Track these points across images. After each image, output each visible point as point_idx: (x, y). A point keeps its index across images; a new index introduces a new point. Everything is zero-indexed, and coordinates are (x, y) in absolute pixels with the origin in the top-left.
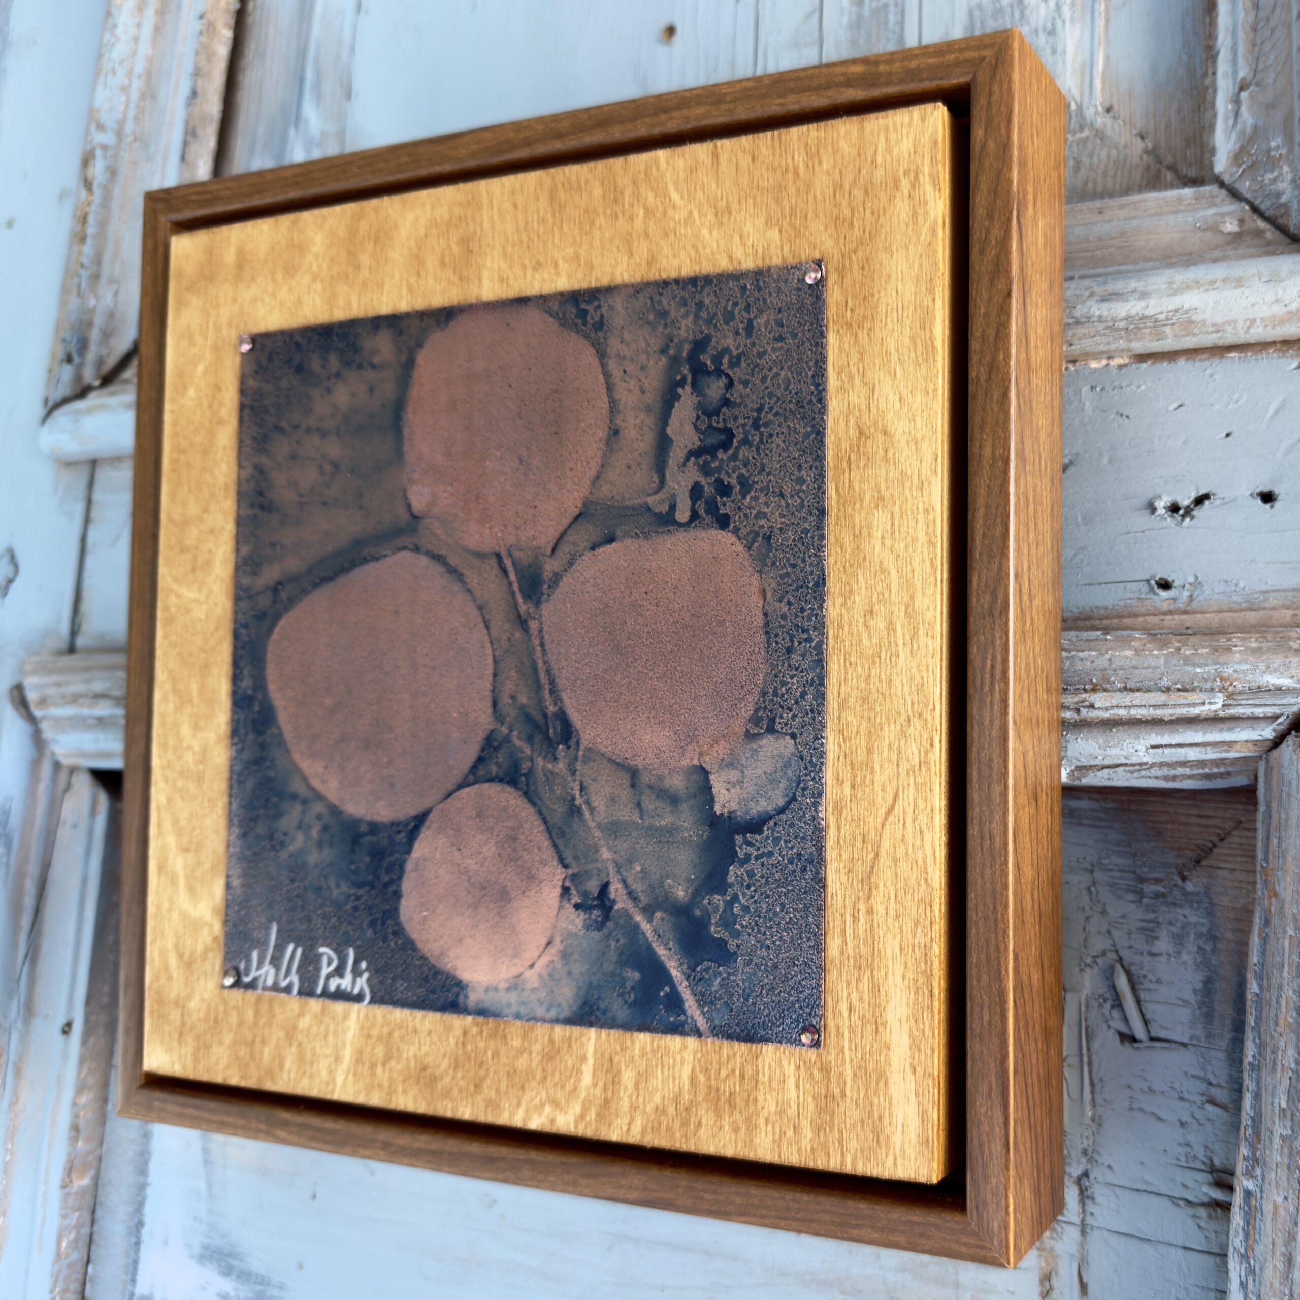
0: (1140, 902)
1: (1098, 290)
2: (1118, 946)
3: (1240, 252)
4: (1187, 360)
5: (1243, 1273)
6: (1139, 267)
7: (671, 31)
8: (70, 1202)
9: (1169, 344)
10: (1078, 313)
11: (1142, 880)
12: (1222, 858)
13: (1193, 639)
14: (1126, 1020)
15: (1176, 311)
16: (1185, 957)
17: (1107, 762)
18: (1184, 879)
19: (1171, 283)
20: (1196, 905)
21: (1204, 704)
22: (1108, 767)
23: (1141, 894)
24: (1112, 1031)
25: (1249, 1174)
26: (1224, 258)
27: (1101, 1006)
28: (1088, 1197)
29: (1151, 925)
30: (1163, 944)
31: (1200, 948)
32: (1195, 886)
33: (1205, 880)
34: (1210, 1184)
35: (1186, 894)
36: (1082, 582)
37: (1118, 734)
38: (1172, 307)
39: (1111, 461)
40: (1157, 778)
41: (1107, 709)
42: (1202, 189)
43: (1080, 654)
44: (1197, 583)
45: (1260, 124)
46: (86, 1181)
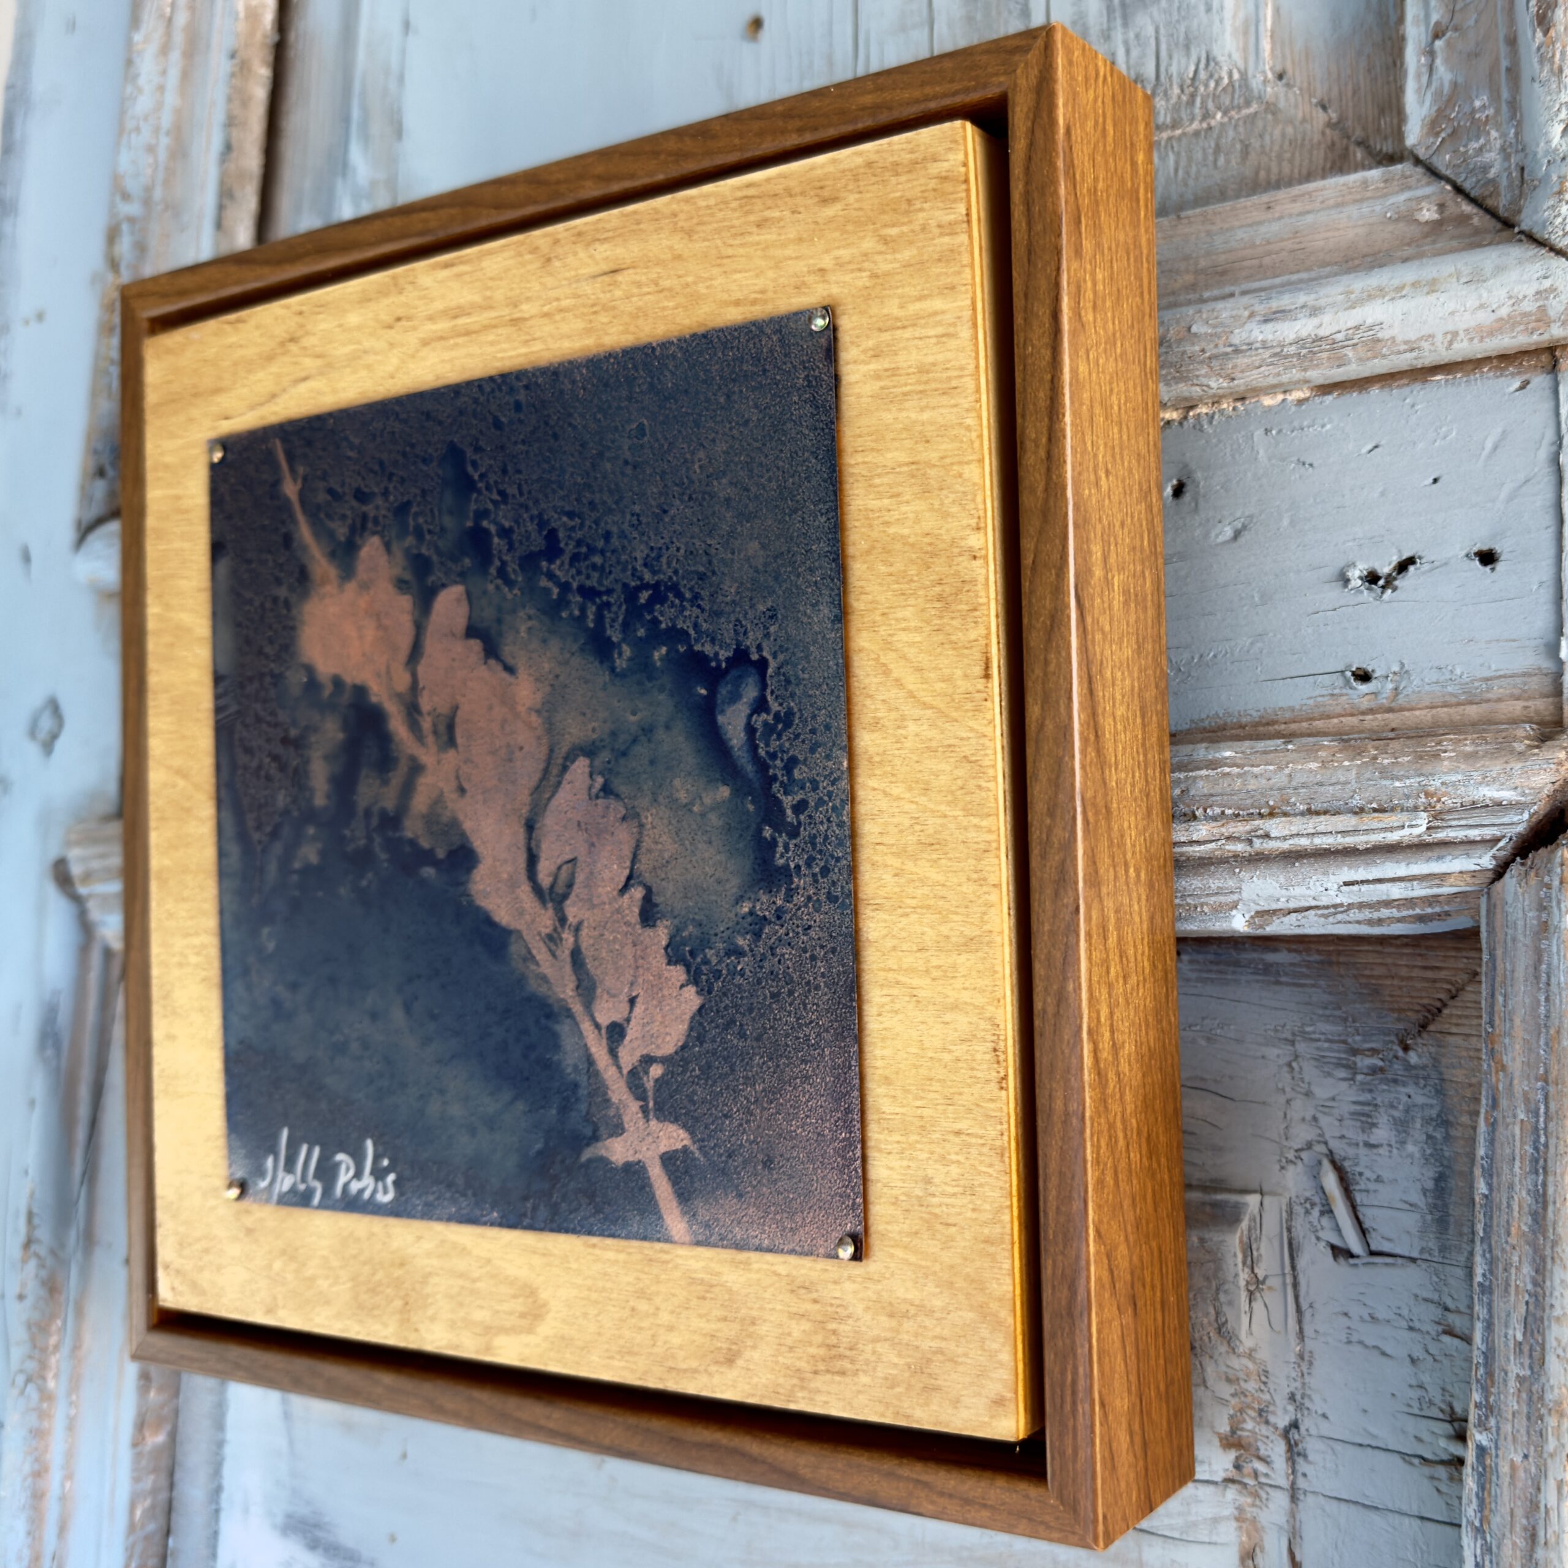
0: (1353, 1079)
1: (1260, 308)
2: (1327, 1136)
3: (1438, 246)
4: (1382, 387)
5: (1478, 1552)
6: (1313, 274)
7: (757, 24)
8: (144, 1463)
9: (1353, 370)
10: (1236, 339)
11: (1355, 1052)
12: (1454, 1021)
13: (1395, 745)
14: (1338, 1230)
15: (1357, 328)
16: (1410, 1148)
17: (1292, 905)
18: (1406, 1048)
19: (1348, 293)
20: (1422, 1082)
21: (1403, 827)
22: (1295, 911)
23: (1353, 1068)
24: (1323, 1244)
25: (1482, 1425)
26: (1419, 256)
27: (1307, 1212)
28: (1299, 1454)
29: (1367, 1109)
30: (1382, 1134)
31: (1429, 1137)
32: (1420, 1057)
33: (1432, 1050)
34: (1449, 1437)
35: (1409, 1067)
36: (1263, 677)
37: (1302, 869)
38: (1351, 324)
39: (1292, 523)
40: (1359, 922)
41: (1285, 838)
42: (1391, 168)
43: (1255, 770)
44: (1403, 672)
45: (1460, 80)
46: (160, 1438)
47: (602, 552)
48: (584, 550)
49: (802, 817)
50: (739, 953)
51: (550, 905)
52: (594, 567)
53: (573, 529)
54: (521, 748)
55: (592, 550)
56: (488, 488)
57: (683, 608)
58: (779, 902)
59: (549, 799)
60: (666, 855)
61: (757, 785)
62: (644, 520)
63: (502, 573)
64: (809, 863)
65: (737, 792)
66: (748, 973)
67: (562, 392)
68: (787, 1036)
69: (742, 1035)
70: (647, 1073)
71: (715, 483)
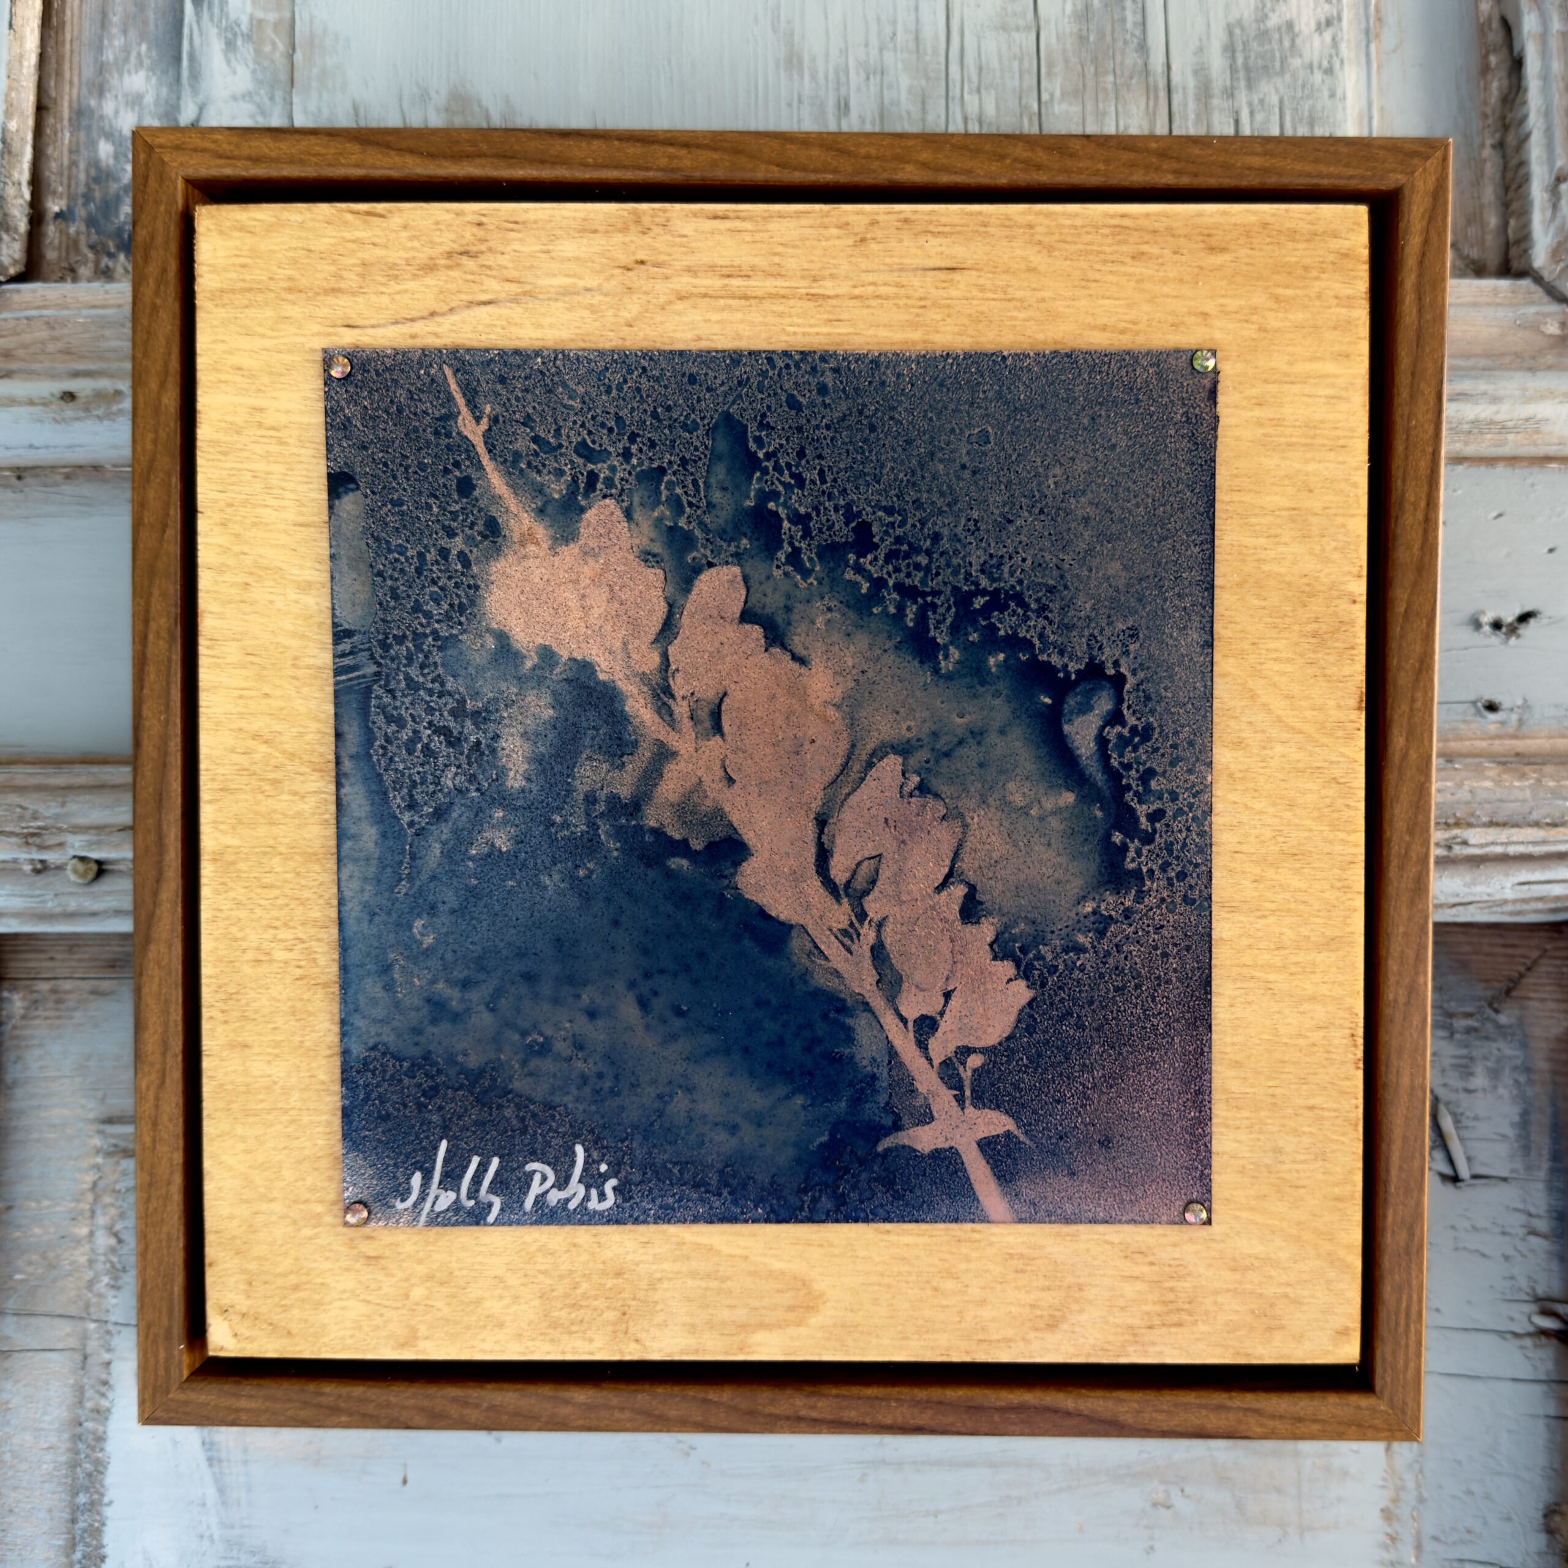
0: (1451, 1038)
11: (1452, 1015)
12: (1531, 988)
16: (1501, 1091)
18: (1496, 1011)
20: (1509, 1038)
23: (1451, 1030)
29: (1466, 1062)
30: (1479, 1080)
31: (1516, 1081)
32: (1508, 1018)
33: (1516, 1012)
35: (1499, 1027)
41: (1480, 845)
44: (1526, 706)
47: (929, 553)
48: (905, 547)
49: (1158, 825)
50: (1080, 949)
51: (845, 900)
52: (917, 567)
53: (892, 524)
54: (813, 741)
55: (915, 549)
56: (777, 468)
57: (1028, 618)
58: (1128, 904)
59: (849, 794)
60: (996, 855)
61: (1107, 793)
62: (983, 527)
63: (794, 558)
64: (1164, 868)
65: (1082, 799)
66: (1088, 967)
67: (883, 383)
68: (1132, 1026)
69: (1080, 1026)
70: (964, 1064)
71: (1072, 500)
